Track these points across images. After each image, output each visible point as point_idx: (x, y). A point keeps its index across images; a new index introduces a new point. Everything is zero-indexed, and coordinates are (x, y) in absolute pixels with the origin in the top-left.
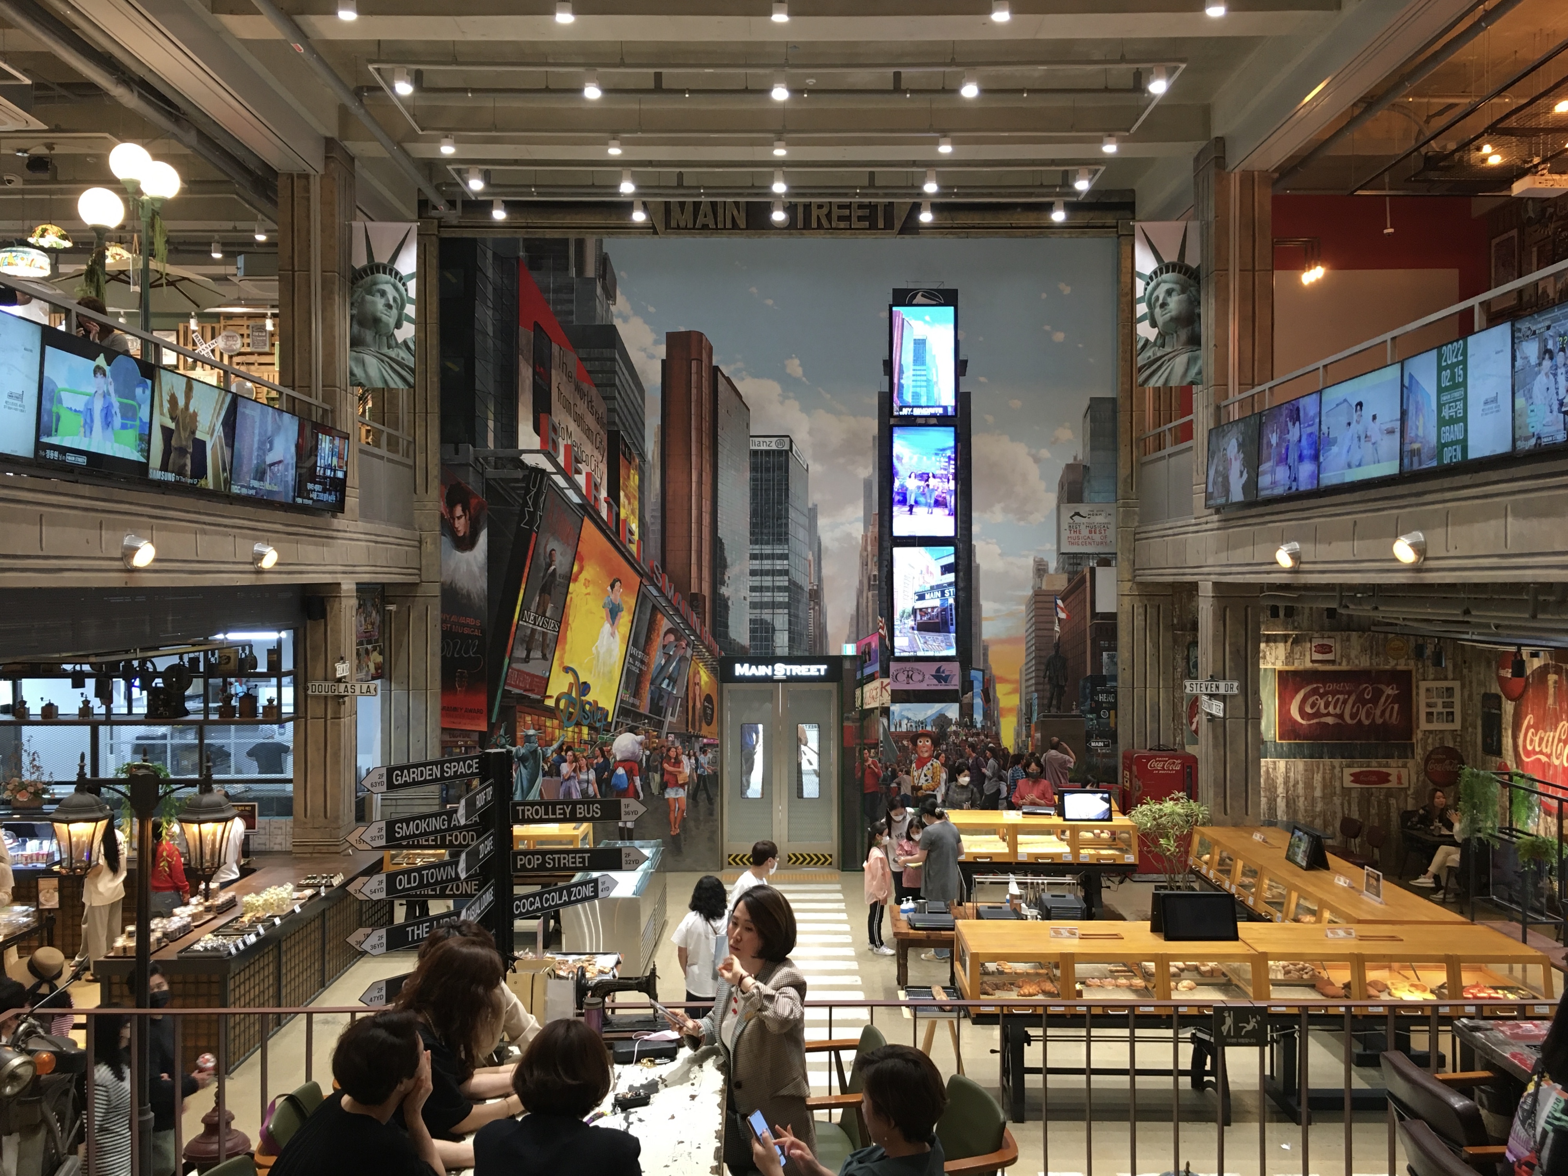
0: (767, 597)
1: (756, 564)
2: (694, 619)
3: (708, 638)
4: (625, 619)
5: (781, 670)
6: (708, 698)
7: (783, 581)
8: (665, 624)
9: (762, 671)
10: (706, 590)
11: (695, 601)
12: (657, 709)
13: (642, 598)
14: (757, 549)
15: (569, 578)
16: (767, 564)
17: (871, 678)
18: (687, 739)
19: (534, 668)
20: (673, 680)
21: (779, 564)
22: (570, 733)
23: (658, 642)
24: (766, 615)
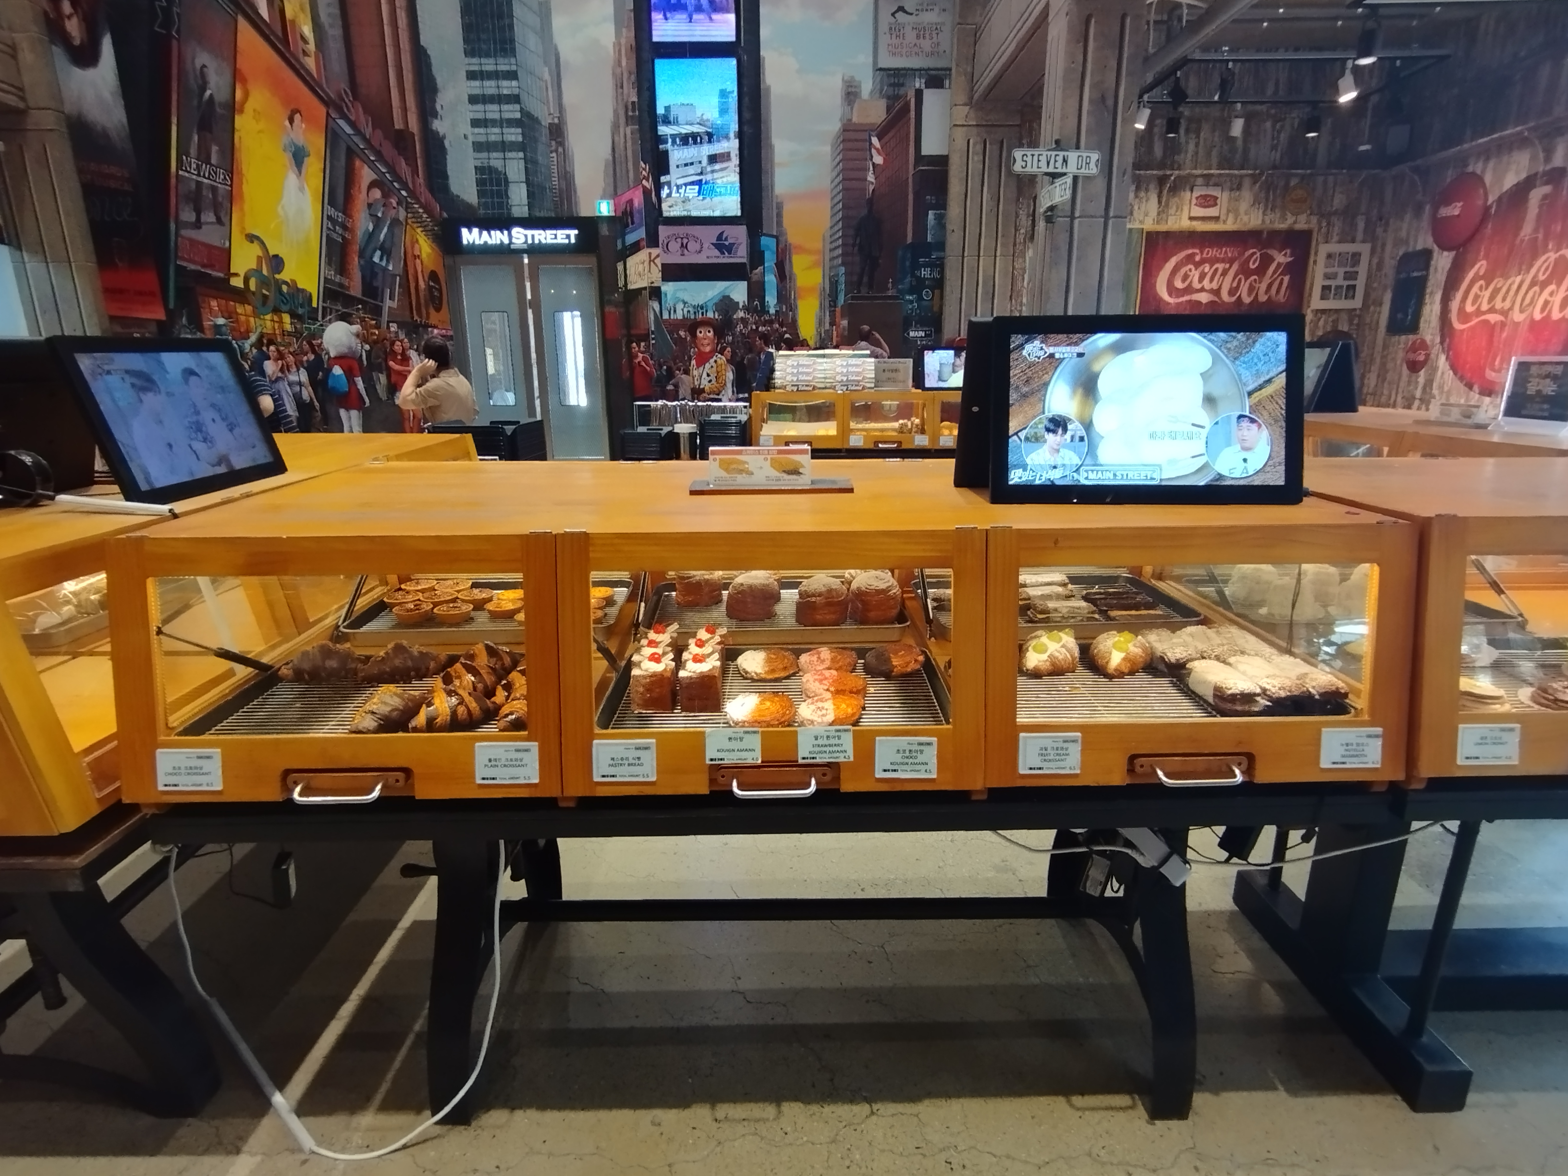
0: (494, 134)
1: (475, 87)
2: (404, 168)
3: (425, 195)
4: (314, 166)
5: (520, 236)
6: (433, 276)
7: (512, 112)
8: (366, 175)
9: (497, 237)
10: (414, 125)
11: (401, 140)
12: (372, 291)
13: (332, 137)
14: (474, 63)
15: (232, 108)
16: (490, 87)
17: (636, 248)
18: (414, 329)
19: (209, 235)
20: (386, 252)
21: (507, 87)
22: (268, 323)
23: (361, 198)
24: (495, 160)
